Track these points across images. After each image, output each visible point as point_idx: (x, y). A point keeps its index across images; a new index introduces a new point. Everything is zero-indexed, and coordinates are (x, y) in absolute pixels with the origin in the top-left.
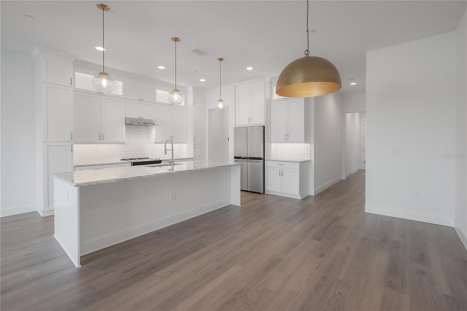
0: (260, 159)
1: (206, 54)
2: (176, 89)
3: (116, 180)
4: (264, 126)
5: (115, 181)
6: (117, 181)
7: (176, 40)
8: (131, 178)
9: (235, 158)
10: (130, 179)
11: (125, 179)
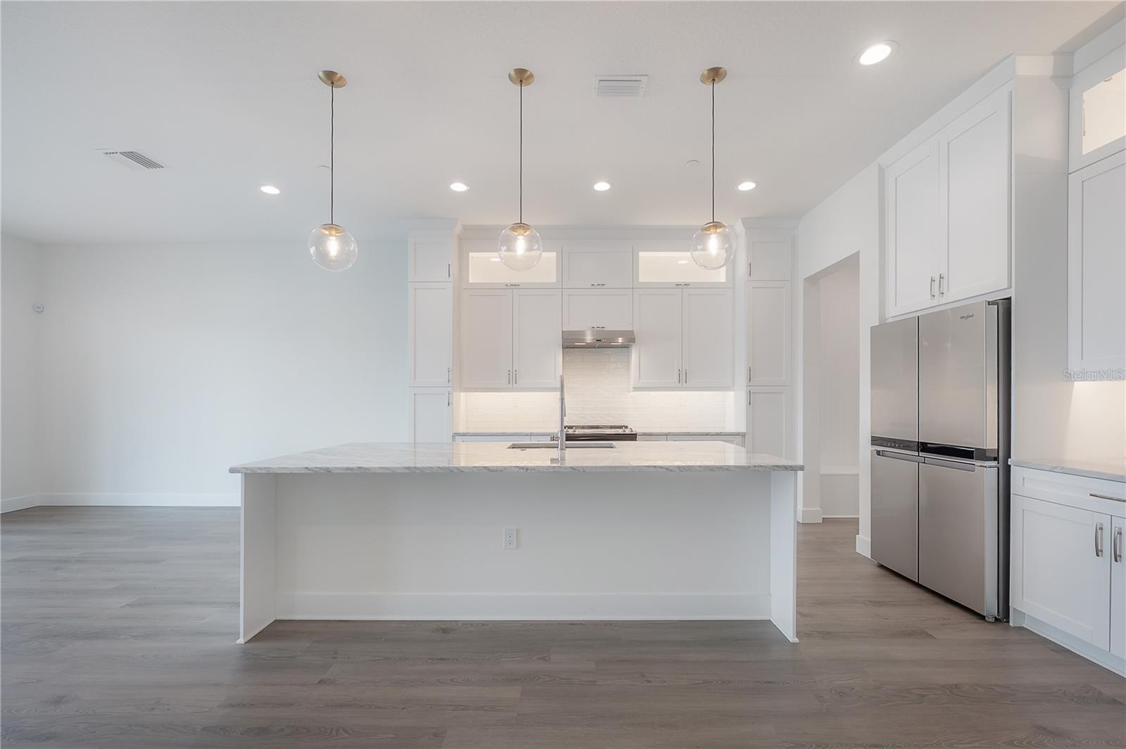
0: (982, 455)
1: (644, 79)
2: (521, 223)
3: (307, 468)
4: (1009, 299)
5: (303, 472)
6: (308, 472)
7: (522, 77)
8: (342, 469)
9: (875, 441)
10: (340, 472)
11: (328, 471)
